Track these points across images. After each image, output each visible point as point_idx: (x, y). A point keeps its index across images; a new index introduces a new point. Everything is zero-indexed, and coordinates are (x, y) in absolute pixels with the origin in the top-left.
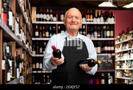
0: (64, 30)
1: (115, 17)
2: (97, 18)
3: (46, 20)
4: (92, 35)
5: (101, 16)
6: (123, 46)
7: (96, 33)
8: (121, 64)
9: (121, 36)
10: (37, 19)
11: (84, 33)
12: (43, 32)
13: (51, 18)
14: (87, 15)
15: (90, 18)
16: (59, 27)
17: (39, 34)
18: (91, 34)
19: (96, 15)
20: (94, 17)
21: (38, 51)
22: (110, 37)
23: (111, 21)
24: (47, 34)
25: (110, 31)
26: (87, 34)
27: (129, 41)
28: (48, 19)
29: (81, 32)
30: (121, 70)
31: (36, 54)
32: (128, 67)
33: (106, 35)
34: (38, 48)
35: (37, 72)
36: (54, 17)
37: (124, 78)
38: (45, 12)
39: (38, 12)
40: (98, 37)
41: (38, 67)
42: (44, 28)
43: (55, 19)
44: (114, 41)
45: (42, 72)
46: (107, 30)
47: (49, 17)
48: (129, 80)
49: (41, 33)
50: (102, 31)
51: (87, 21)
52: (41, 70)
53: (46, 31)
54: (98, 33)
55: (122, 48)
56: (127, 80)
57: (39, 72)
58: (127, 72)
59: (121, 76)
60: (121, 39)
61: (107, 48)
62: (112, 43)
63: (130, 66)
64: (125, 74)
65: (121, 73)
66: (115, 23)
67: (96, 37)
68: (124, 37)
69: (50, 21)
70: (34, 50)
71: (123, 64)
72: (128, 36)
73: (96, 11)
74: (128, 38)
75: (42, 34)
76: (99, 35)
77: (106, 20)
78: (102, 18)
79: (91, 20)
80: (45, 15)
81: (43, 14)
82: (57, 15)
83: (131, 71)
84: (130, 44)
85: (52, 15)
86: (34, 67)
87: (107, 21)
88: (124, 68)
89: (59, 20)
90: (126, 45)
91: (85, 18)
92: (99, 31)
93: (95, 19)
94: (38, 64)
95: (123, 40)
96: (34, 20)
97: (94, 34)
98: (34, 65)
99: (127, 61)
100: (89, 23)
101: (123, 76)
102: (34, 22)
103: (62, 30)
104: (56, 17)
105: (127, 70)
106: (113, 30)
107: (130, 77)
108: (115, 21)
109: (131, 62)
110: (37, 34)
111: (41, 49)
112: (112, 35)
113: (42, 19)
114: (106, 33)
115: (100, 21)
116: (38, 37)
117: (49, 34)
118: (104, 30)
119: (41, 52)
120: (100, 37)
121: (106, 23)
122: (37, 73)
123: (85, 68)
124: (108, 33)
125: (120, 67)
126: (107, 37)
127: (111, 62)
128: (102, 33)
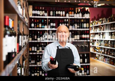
0: (52, 23)
1: (90, 13)
2: (77, 14)
3: (39, 15)
4: (74, 27)
5: (80, 13)
6: (95, 29)
7: (76, 25)
8: (93, 42)
9: (93, 21)
10: (33, 14)
11: (68, 25)
12: (37, 24)
13: (43, 14)
14: (70, 11)
15: (72, 14)
16: (49, 21)
17: (34, 25)
18: (72, 26)
19: (76, 12)
20: (75, 13)
21: (33, 38)
22: (86, 28)
23: (87, 16)
24: (40, 25)
25: (86, 23)
26: (70, 26)
27: (100, 26)
28: (41, 15)
29: (65, 24)
30: (93, 46)
31: (32, 40)
32: (98, 45)
33: (83, 26)
34: (33, 36)
35: (33, 53)
36: (45, 13)
37: (96, 53)
38: (38, 9)
39: (34, 9)
40: (77, 28)
41: (33, 50)
42: (38, 21)
43: (46, 14)
44: (89, 31)
45: (36, 53)
46: (84, 23)
47: (41, 13)
48: (99, 55)
49: (35, 24)
50: (80, 23)
51: (70, 16)
52: (36, 52)
53: (39, 23)
54: (77, 25)
55: (94, 31)
56: (98, 54)
57: (35, 53)
58: (98, 48)
59: (93, 50)
60: (93, 24)
61: (84, 36)
62: (88, 32)
63: (100, 44)
64: (96, 50)
65: (93, 48)
66: (90, 17)
67: (76, 28)
68: (95, 22)
69: (42, 16)
70: (31, 37)
71: (95, 42)
72: (99, 22)
73: (76, 8)
74: (98, 23)
75: (37, 25)
76: (79, 27)
77: (84, 15)
78: (81, 14)
79: (73, 15)
80: (39, 12)
81: (37, 11)
82: (48, 12)
83: (100, 48)
84: (100, 28)
85: (44, 12)
86: (30, 50)
87: (84, 17)
88: (95, 45)
89: (49, 15)
90: (97, 29)
91: (68, 14)
92: (78, 24)
93: (75, 15)
94: (33, 48)
95: (95, 24)
96: (31, 15)
97: (74, 26)
98: (31, 48)
99: (98, 40)
100: (71, 17)
101: (95, 51)
102: (31, 16)
103: (51, 23)
104: (47, 13)
105: (97, 47)
106: (88, 23)
107: (100, 52)
108: (90, 16)
109: (101, 41)
110: (33, 25)
111: (36, 36)
112: (88, 27)
113: (37, 14)
114: (83, 25)
115: (79, 17)
116: (34, 27)
117: (42, 26)
118: (82, 23)
119: (36, 38)
120: (79, 28)
121: (84, 18)
122: (33, 55)
123: (72, 71)
124: (85, 25)
125: (93, 44)
126: (84, 28)
127: (87, 47)
128: (80, 25)
